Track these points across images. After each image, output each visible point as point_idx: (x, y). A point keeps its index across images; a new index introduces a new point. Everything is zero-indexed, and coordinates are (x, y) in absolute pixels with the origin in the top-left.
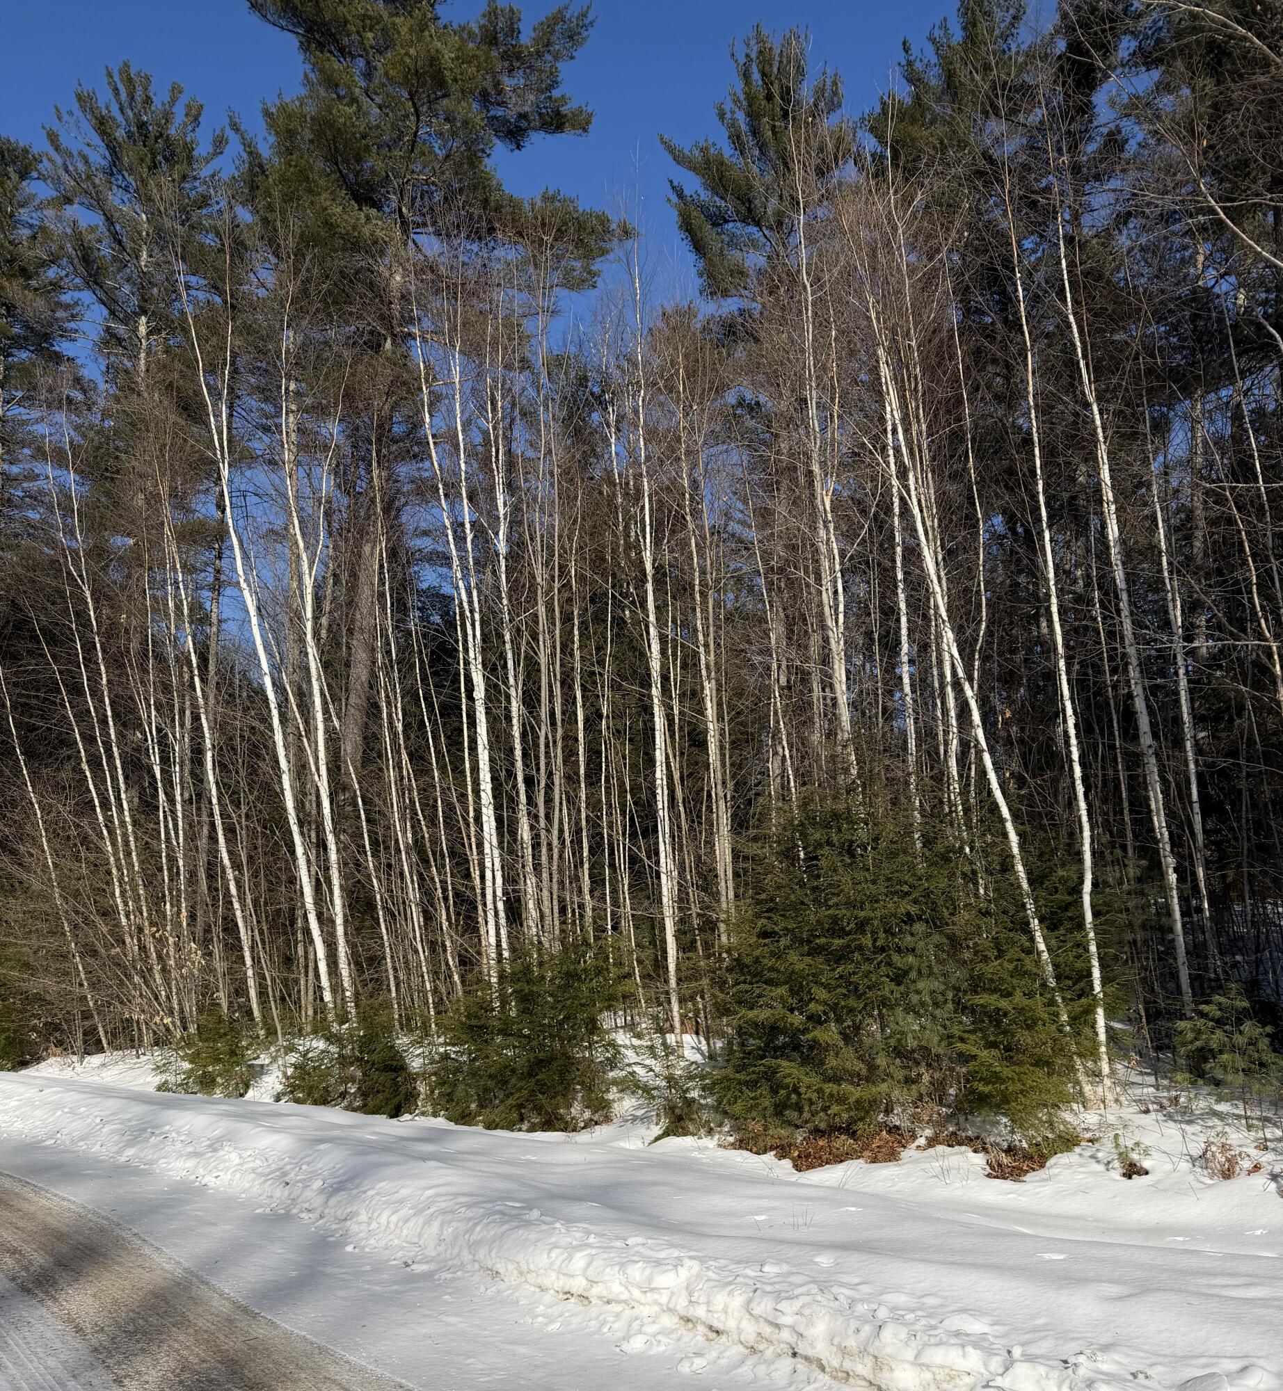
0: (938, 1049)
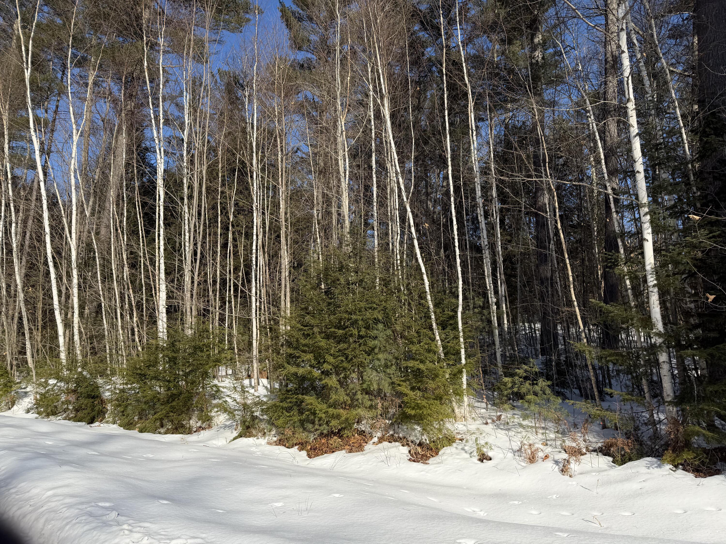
0: (387, 389)
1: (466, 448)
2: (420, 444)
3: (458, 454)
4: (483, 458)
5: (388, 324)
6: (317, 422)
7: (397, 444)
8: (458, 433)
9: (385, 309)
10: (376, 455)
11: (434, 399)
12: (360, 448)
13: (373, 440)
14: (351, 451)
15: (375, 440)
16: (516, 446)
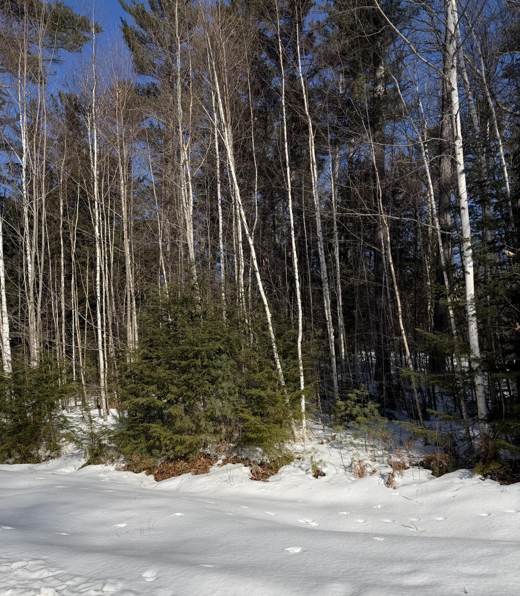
0: (230, 415)
1: (303, 466)
2: (262, 465)
3: (295, 472)
4: (318, 474)
5: (232, 355)
6: (164, 448)
7: (240, 464)
8: (296, 453)
9: (228, 340)
10: (220, 475)
11: (274, 423)
12: (205, 470)
13: (218, 463)
14: (196, 473)
15: (220, 462)
16: (347, 462)
